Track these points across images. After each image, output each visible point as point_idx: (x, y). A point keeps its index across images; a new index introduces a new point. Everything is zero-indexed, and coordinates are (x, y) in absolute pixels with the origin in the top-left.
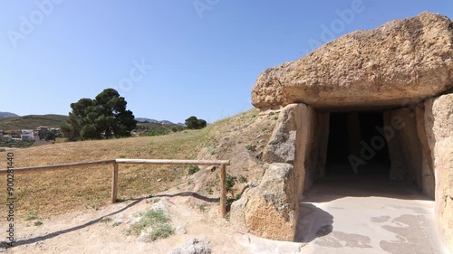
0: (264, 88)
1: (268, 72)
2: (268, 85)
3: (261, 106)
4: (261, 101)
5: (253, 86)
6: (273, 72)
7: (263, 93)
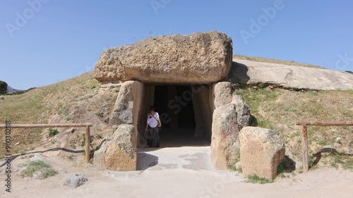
0: (106, 66)
1: (110, 52)
2: (110, 63)
3: (103, 80)
4: (104, 76)
5: (98, 62)
6: (114, 53)
7: (106, 69)
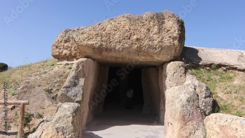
0: (62, 44)
1: (66, 32)
2: (66, 41)
3: (59, 57)
4: (60, 54)
5: (54, 41)
6: (71, 32)
7: (62, 47)
